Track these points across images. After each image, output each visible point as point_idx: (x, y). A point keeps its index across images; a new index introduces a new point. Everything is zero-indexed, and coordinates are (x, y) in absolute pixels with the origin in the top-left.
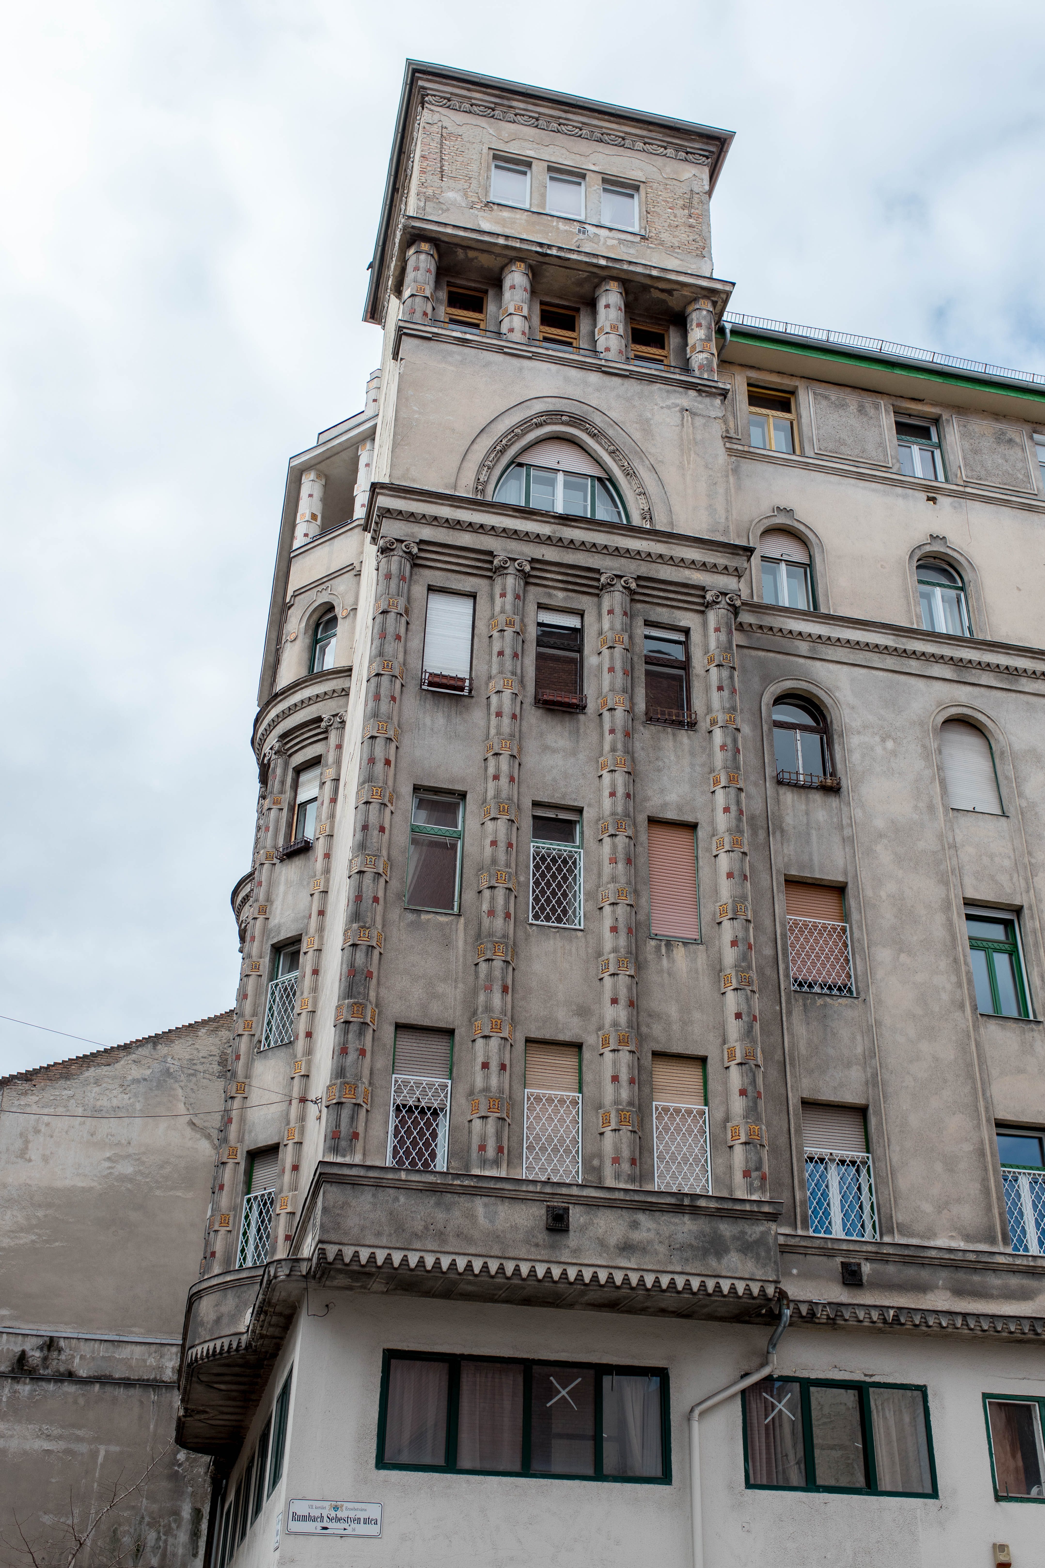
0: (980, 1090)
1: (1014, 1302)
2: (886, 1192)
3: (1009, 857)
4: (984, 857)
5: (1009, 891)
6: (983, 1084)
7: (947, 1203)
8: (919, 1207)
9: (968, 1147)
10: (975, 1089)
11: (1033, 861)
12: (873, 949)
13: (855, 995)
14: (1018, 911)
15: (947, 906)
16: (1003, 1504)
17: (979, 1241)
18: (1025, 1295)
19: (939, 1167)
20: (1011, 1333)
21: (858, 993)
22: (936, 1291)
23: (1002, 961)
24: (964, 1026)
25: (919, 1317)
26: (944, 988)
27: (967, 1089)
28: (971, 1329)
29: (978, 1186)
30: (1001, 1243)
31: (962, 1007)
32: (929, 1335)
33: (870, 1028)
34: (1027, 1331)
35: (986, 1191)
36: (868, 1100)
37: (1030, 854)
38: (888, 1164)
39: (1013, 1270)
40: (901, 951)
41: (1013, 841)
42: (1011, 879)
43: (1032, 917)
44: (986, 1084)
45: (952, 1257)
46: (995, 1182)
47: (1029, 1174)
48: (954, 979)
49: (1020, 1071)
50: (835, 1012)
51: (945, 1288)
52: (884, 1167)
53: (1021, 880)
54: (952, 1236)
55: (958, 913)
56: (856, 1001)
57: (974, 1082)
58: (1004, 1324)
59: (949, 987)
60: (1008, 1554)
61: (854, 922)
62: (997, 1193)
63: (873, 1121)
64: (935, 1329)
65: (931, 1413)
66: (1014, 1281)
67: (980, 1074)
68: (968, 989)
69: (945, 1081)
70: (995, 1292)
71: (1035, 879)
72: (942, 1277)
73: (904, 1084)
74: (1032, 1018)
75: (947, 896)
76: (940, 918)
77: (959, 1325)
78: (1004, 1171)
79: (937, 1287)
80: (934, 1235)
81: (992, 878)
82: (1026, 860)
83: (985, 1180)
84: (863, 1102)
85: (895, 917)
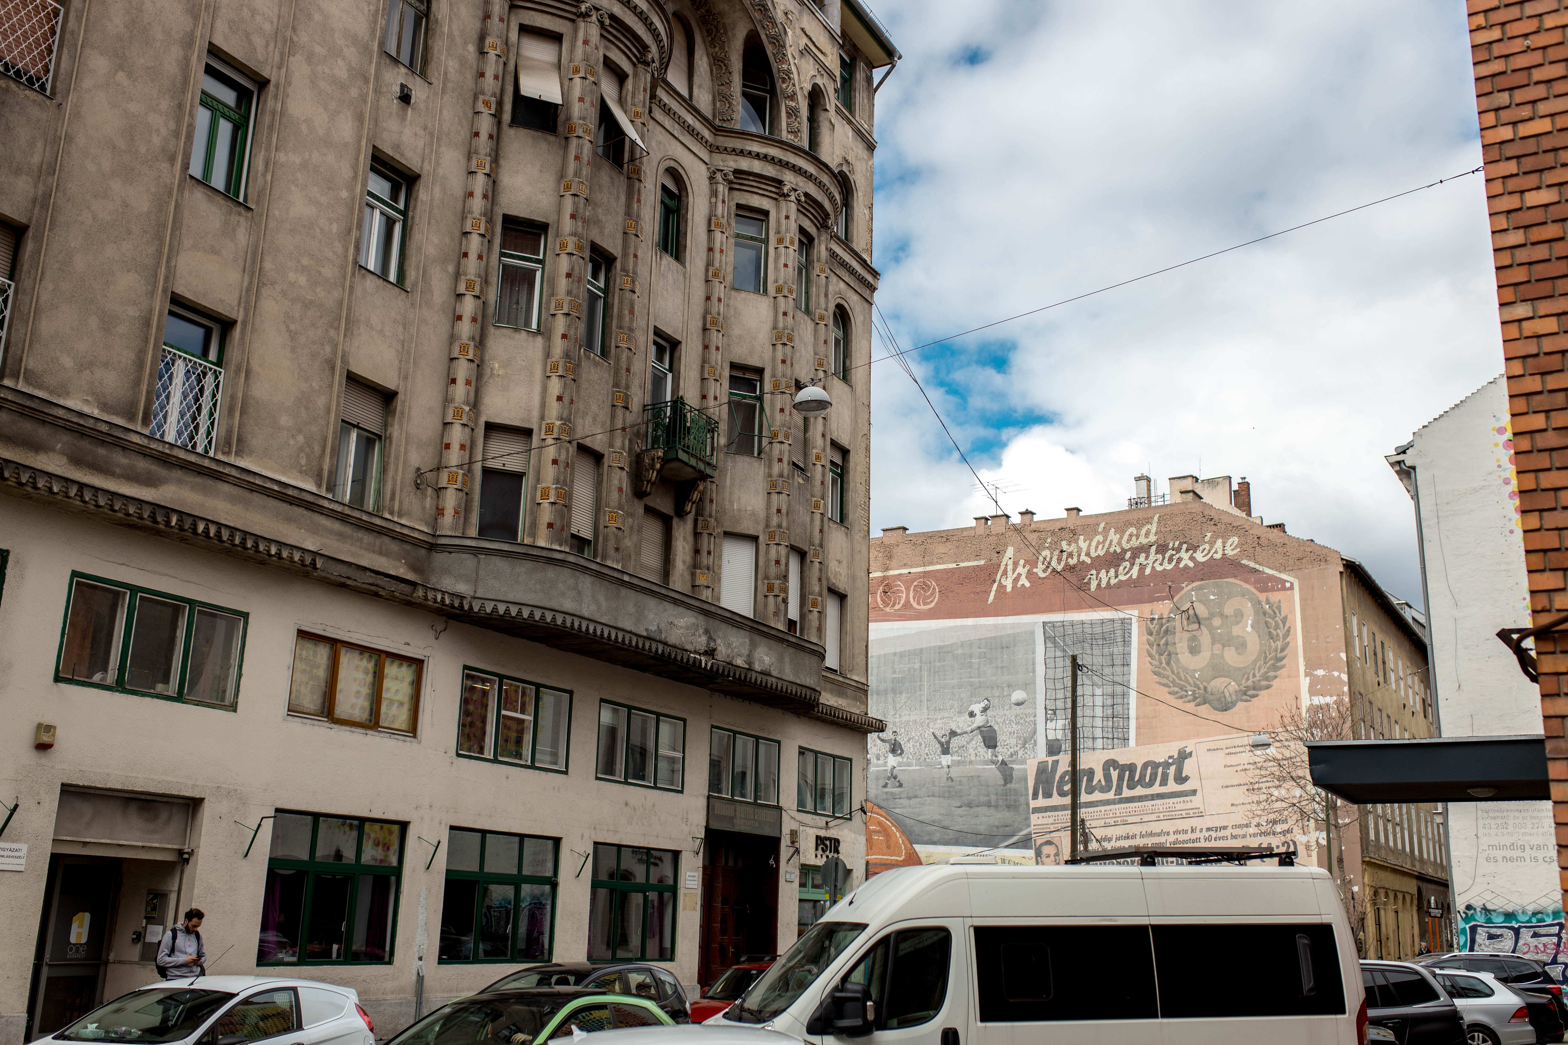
0: (165, 255)
1: (135, 485)
2: (23, 331)
3: (272, 22)
4: (245, 9)
5: (260, 58)
6: (171, 249)
7: (91, 364)
8: (57, 359)
9: (133, 312)
10: (160, 253)
11: (295, 38)
12: (87, 51)
13: (48, 93)
14: (263, 83)
15: (188, 42)
16: (62, 685)
17: (116, 414)
18: (150, 481)
19: (94, 322)
20: (128, 515)
21: (53, 93)
22: (51, 454)
23: (225, 128)
24: (168, 181)
25: (27, 475)
26: (158, 130)
27: (151, 250)
28: (85, 502)
29: (132, 356)
30: (140, 422)
31: (172, 159)
32: (30, 498)
33: (56, 140)
34: (146, 517)
35: (140, 365)
36: (30, 219)
37: (294, 29)
38: (34, 300)
39: (144, 453)
40: (121, 67)
41: (280, 6)
42: (267, 45)
43: (276, 97)
44: (173, 251)
45: (82, 422)
46: (153, 357)
47: (190, 361)
48: (172, 125)
49: (214, 251)
50: (17, 103)
51: (63, 453)
52: (28, 302)
53: (277, 53)
54: (87, 400)
55: (199, 56)
56: (48, 102)
57: (161, 244)
58: (123, 504)
59: (164, 131)
60: (54, 735)
61: (72, 9)
62: (151, 370)
63: (29, 246)
64: (43, 492)
65: (6, 580)
66: (142, 465)
67: (171, 239)
68: (185, 143)
69: (129, 232)
70: (118, 471)
71: (291, 58)
72: (63, 440)
73: (80, 218)
74: (241, 200)
75: (193, 32)
76: (176, 52)
77: (72, 494)
78: (164, 350)
79: (53, 450)
80: (67, 394)
81: (247, 35)
82: (288, 33)
83: (142, 352)
84: (24, 220)
85: (126, 26)
